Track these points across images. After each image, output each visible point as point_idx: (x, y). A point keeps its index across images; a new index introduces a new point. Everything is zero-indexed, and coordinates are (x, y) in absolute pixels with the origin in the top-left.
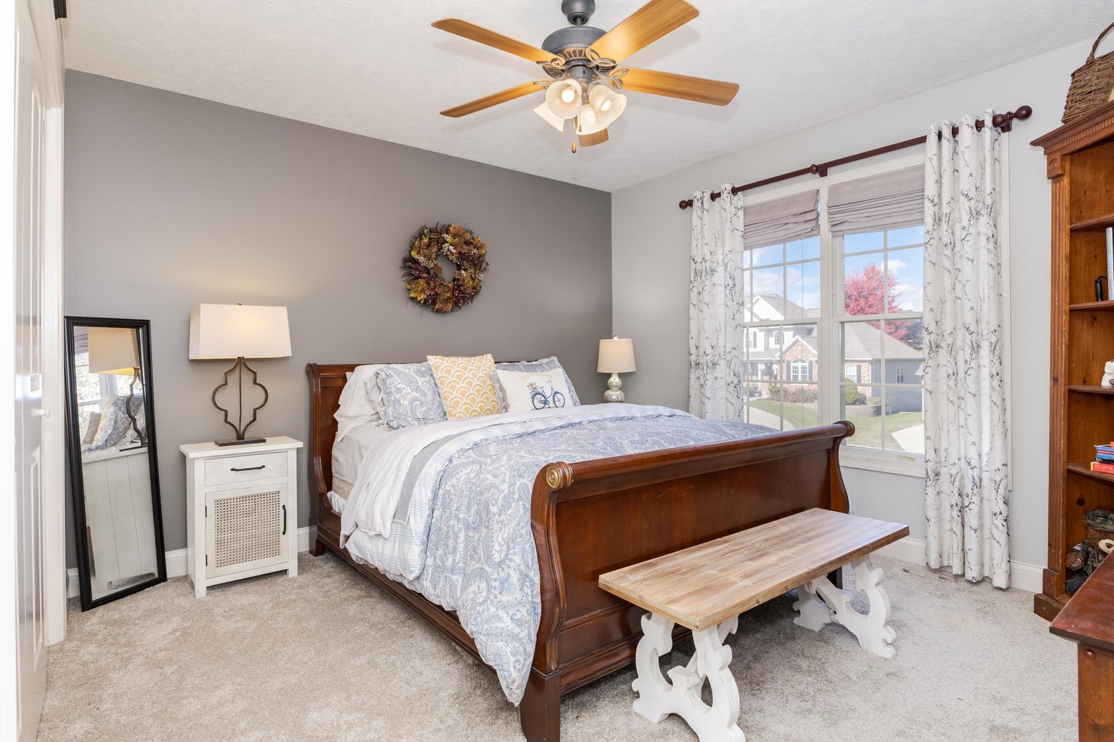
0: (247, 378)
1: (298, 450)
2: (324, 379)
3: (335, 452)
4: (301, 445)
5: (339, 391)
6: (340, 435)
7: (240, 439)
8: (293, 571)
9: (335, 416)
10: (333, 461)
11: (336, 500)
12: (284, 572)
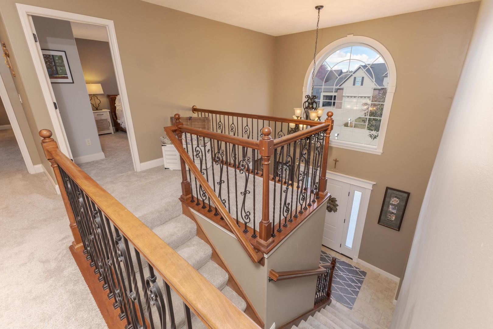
0: (96, 98)
1: (109, 111)
2: (111, 98)
3: (116, 112)
4: (109, 110)
5: (115, 100)
6: (117, 109)
7: (97, 109)
8: (113, 133)
9: (115, 105)
10: (117, 114)
11: (119, 121)
12: (111, 133)
